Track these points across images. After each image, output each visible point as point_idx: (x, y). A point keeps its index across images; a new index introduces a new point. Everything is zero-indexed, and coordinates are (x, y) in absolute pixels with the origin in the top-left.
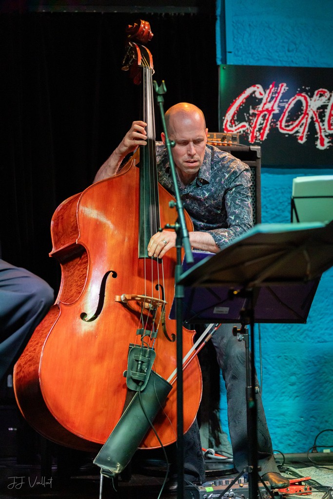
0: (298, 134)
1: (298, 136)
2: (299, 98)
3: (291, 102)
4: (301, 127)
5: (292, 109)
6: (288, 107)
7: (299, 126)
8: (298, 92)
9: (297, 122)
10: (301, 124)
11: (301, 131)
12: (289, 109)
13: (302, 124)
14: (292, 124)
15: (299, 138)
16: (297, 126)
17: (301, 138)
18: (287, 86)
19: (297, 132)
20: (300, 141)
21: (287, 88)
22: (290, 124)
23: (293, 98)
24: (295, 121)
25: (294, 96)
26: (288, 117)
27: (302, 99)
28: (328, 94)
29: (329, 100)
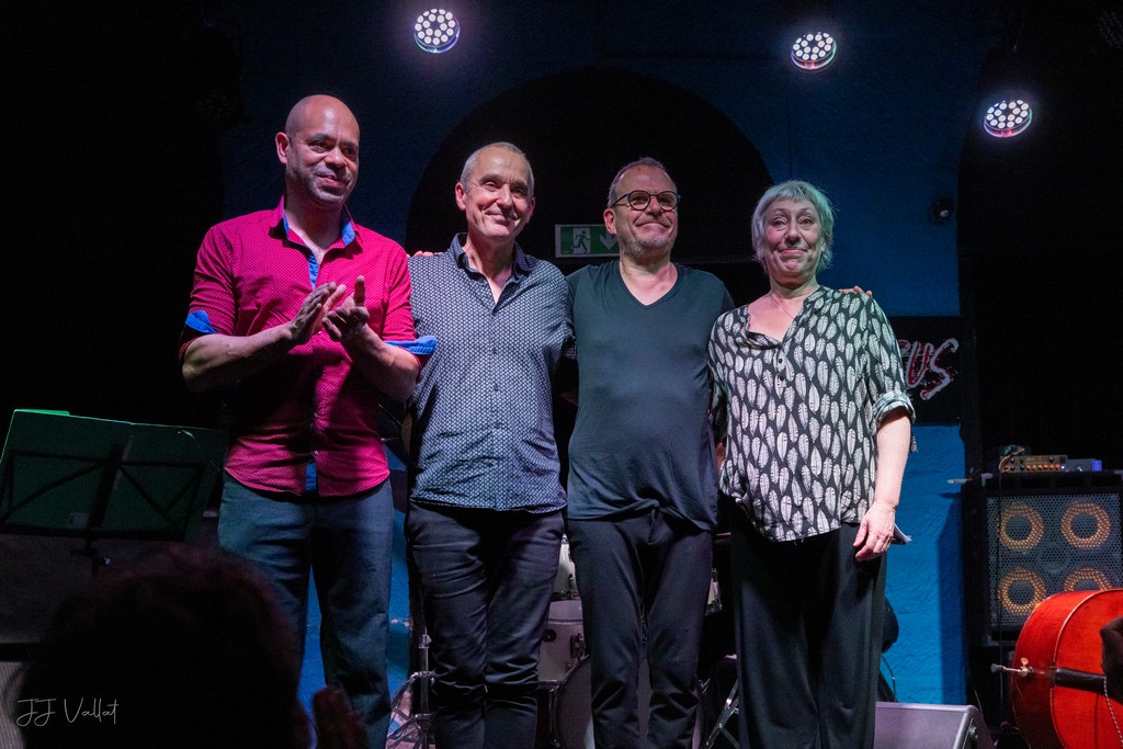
28: (908, 345)
29: (910, 351)
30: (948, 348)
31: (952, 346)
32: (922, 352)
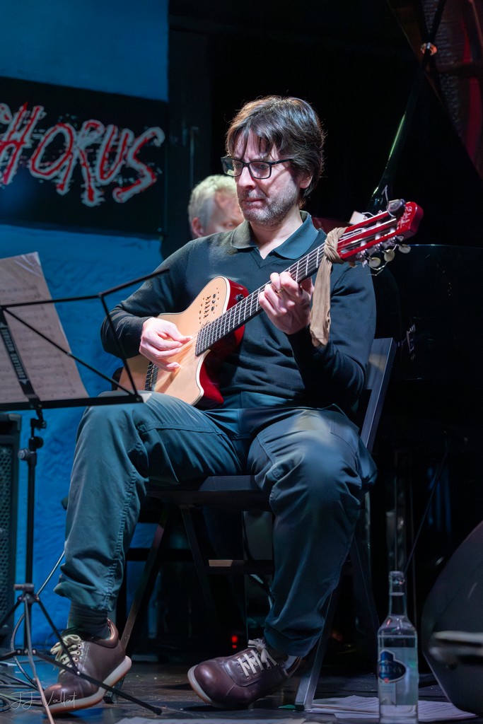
0: (57, 181)
1: (57, 184)
2: (60, 129)
3: (49, 134)
4: (62, 170)
5: (51, 144)
6: (45, 141)
7: (59, 170)
8: (59, 121)
9: (56, 164)
10: (62, 167)
11: (61, 175)
12: (46, 144)
13: (64, 167)
14: (49, 166)
15: (58, 186)
16: (56, 168)
17: (62, 187)
18: (45, 111)
19: (56, 177)
20: (59, 191)
21: (44, 114)
22: (47, 164)
23: (52, 129)
24: (53, 161)
25: (54, 125)
26: (45, 154)
27: (65, 132)
28: (101, 128)
29: (103, 136)
30: (151, 140)
31: (155, 137)
32: (118, 140)
